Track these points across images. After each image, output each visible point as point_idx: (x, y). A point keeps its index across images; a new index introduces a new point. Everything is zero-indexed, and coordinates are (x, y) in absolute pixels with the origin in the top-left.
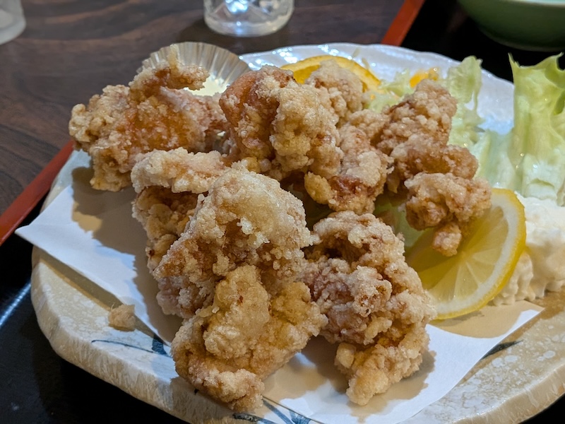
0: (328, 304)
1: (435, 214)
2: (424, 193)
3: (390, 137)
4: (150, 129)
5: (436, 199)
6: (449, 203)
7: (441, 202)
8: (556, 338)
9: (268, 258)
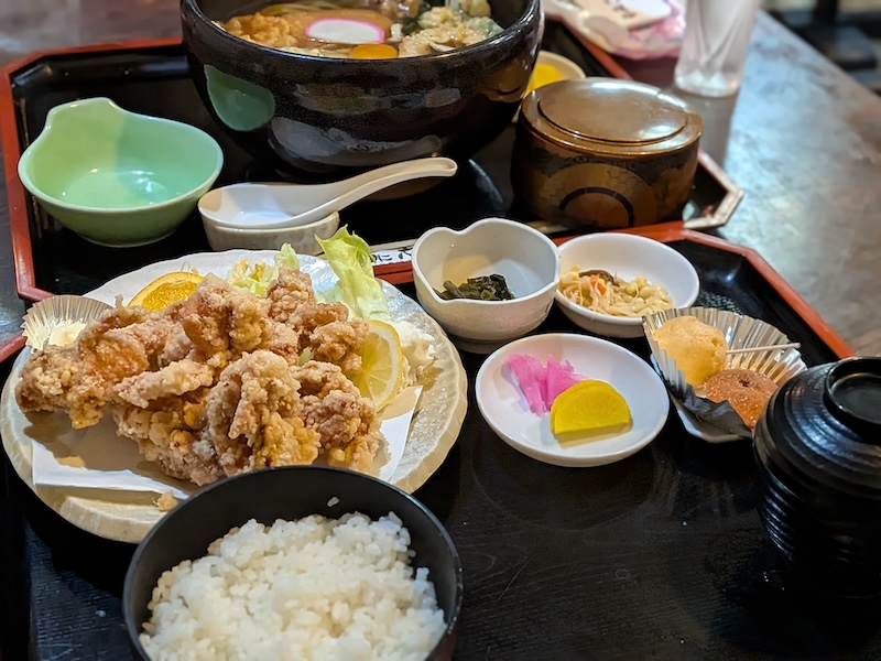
0: (316, 425)
1: (341, 349)
2: (328, 339)
3: (280, 312)
4: (113, 365)
5: (337, 340)
6: (347, 340)
7: (341, 341)
8: (440, 398)
9: (283, 404)
